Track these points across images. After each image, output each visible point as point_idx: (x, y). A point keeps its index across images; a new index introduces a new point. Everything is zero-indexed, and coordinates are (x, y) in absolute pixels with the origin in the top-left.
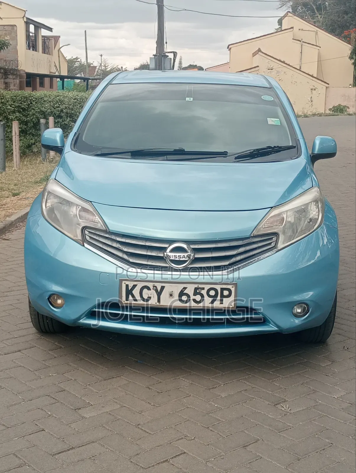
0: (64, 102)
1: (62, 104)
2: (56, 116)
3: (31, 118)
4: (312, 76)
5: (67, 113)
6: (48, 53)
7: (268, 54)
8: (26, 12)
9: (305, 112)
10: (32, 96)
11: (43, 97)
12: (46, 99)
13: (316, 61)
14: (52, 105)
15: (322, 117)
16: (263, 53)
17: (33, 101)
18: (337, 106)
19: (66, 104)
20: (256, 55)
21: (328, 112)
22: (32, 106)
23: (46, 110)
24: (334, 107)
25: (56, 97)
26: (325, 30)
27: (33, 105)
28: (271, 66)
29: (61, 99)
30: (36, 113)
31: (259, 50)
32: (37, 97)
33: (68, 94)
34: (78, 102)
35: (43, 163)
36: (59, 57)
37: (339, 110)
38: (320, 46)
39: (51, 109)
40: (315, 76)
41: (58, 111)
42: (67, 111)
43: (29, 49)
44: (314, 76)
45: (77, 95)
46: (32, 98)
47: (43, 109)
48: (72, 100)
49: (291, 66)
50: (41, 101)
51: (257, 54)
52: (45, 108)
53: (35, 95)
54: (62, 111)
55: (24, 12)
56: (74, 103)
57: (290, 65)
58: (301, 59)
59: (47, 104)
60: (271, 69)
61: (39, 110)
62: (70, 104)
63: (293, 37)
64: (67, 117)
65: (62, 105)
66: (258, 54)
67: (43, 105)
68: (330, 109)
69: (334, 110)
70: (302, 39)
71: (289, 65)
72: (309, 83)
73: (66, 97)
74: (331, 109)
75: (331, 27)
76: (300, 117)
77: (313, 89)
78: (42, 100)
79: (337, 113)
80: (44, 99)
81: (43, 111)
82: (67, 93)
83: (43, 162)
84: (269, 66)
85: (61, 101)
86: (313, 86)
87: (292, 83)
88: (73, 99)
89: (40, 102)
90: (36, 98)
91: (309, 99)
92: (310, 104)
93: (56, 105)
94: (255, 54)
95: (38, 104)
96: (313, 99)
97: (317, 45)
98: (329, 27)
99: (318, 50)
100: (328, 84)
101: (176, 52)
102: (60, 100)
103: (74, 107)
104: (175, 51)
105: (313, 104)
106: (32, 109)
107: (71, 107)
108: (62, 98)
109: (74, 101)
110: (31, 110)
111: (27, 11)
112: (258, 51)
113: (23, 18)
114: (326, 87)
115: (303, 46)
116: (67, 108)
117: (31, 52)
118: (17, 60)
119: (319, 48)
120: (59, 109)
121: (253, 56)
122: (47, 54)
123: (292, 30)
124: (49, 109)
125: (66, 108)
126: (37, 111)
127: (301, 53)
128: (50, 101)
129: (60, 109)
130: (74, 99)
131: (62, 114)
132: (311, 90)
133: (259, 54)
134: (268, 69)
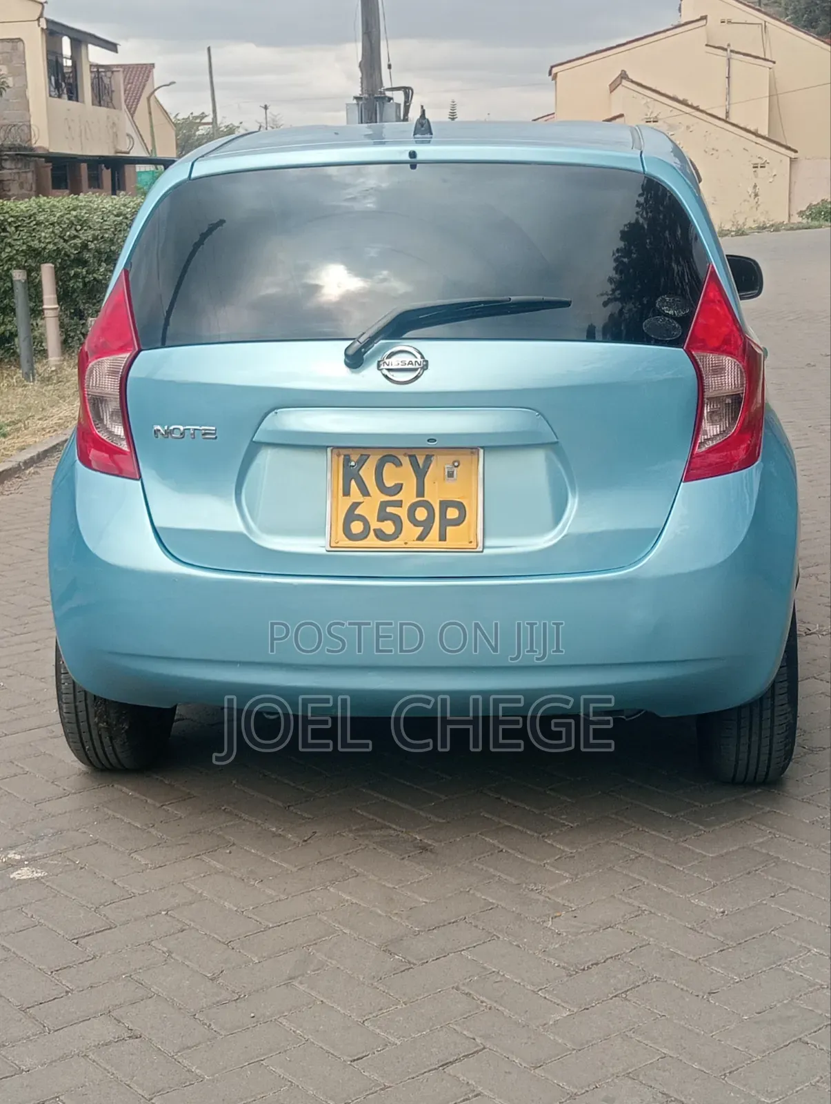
0: (90, 224)
1: (85, 228)
2: (70, 261)
3: (5, 268)
4: (755, 134)
5: (98, 251)
6: (110, 105)
7: (644, 84)
8: (45, 5)
9: (741, 223)
10: (4, 211)
11: (34, 214)
12: (41, 218)
13: (766, 97)
14: (57, 232)
15: (782, 232)
16: (632, 82)
17: (10, 224)
18: (818, 204)
19: (94, 230)
20: (616, 87)
21: (796, 219)
22: (6, 237)
23: (43, 245)
24: (809, 207)
25: (70, 211)
26: (791, 23)
27: (7, 234)
28: (652, 113)
29: (83, 217)
30: (17, 254)
31: (624, 76)
32: (19, 214)
33: (102, 202)
34: (126, 223)
35: (25, 386)
36: (150, 113)
37: (823, 213)
38: (773, 60)
39: (55, 244)
40: (764, 132)
41: (75, 247)
42: (98, 246)
43: (60, 96)
44: (759, 132)
45: (125, 205)
46: (7, 216)
47: (35, 244)
48: (112, 216)
49: (702, 111)
50: (29, 223)
51: (618, 85)
52: (40, 242)
53: (14, 208)
54: (85, 246)
55: (40, 6)
56: (115, 225)
57: (701, 108)
58: (728, 93)
59: (46, 231)
60: (654, 122)
61: (24, 247)
62: (105, 228)
63: (708, 41)
64: (100, 261)
65: (86, 230)
66: (620, 86)
67: (34, 234)
68: (801, 212)
69: (810, 214)
70: (729, 45)
71: (697, 109)
72: (747, 150)
73: (95, 209)
74: (805, 211)
75: (806, 16)
76: (726, 235)
77: (757, 164)
78: (32, 221)
79: (818, 220)
80: (37, 219)
81: (35, 250)
82: (100, 201)
83: (26, 383)
84: (649, 114)
85: (81, 222)
86: (759, 158)
87: (706, 152)
88: (113, 214)
89: (25, 226)
90: (17, 217)
91: (750, 190)
92: (753, 201)
93: (68, 233)
94: (614, 86)
95: (21, 231)
96: (760, 190)
97: (767, 57)
98: (803, 16)
99: (770, 68)
100: (796, 151)
101: (409, 88)
102: (80, 217)
103: (116, 237)
104: (407, 86)
105: (759, 203)
106: (6, 245)
107: (107, 236)
108: (86, 213)
109: (114, 221)
110: (5, 248)
111: (46, 2)
112: (619, 79)
113: (38, 20)
114: (790, 158)
115: (731, 61)
116: (99, 237)
117: (65, 102)
118: (28, 123)
119: (771, 64)
120: (78, 241)
121: (611, 92)
122: (108, 107)
123: (703, 22)
124: (50, 243)
125: (97, 239)
126: (21, 249)
127: (728, 78)
128: (55, 223)
129: (80, 241)
130: (116, 216)
131: (87, 255)
132: (754, 167)
133: (623, 86)
134: (647, 122)
